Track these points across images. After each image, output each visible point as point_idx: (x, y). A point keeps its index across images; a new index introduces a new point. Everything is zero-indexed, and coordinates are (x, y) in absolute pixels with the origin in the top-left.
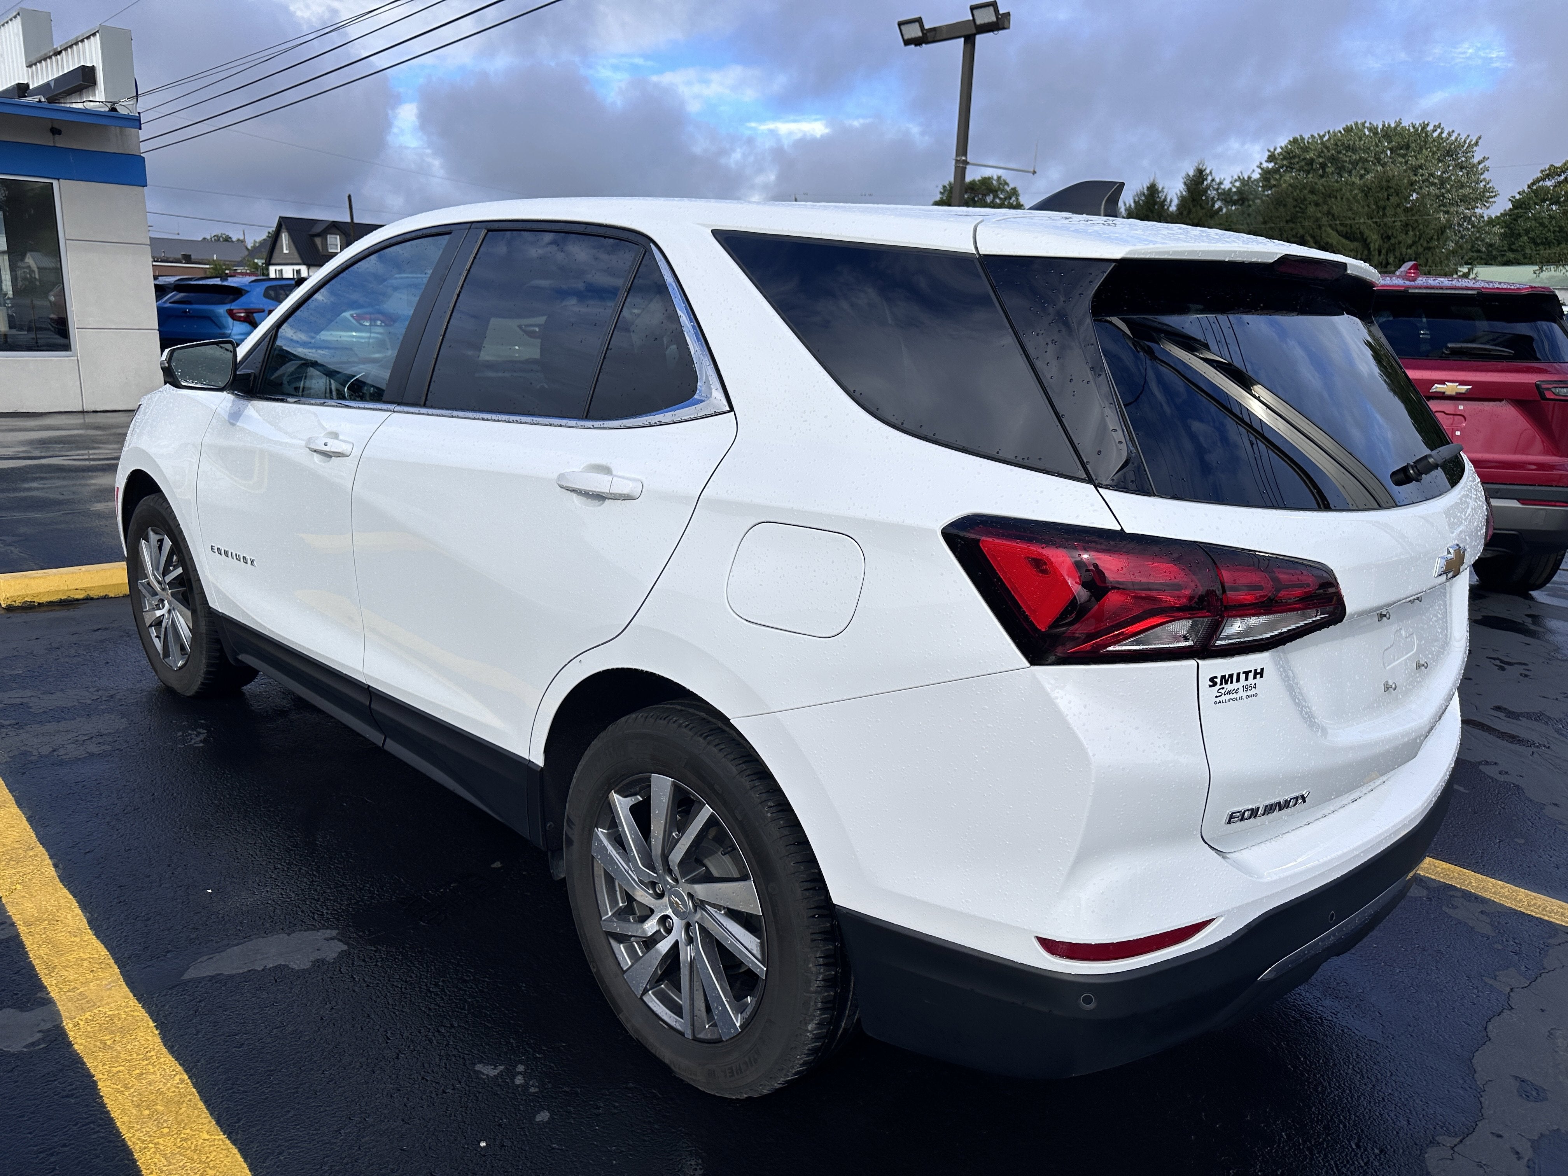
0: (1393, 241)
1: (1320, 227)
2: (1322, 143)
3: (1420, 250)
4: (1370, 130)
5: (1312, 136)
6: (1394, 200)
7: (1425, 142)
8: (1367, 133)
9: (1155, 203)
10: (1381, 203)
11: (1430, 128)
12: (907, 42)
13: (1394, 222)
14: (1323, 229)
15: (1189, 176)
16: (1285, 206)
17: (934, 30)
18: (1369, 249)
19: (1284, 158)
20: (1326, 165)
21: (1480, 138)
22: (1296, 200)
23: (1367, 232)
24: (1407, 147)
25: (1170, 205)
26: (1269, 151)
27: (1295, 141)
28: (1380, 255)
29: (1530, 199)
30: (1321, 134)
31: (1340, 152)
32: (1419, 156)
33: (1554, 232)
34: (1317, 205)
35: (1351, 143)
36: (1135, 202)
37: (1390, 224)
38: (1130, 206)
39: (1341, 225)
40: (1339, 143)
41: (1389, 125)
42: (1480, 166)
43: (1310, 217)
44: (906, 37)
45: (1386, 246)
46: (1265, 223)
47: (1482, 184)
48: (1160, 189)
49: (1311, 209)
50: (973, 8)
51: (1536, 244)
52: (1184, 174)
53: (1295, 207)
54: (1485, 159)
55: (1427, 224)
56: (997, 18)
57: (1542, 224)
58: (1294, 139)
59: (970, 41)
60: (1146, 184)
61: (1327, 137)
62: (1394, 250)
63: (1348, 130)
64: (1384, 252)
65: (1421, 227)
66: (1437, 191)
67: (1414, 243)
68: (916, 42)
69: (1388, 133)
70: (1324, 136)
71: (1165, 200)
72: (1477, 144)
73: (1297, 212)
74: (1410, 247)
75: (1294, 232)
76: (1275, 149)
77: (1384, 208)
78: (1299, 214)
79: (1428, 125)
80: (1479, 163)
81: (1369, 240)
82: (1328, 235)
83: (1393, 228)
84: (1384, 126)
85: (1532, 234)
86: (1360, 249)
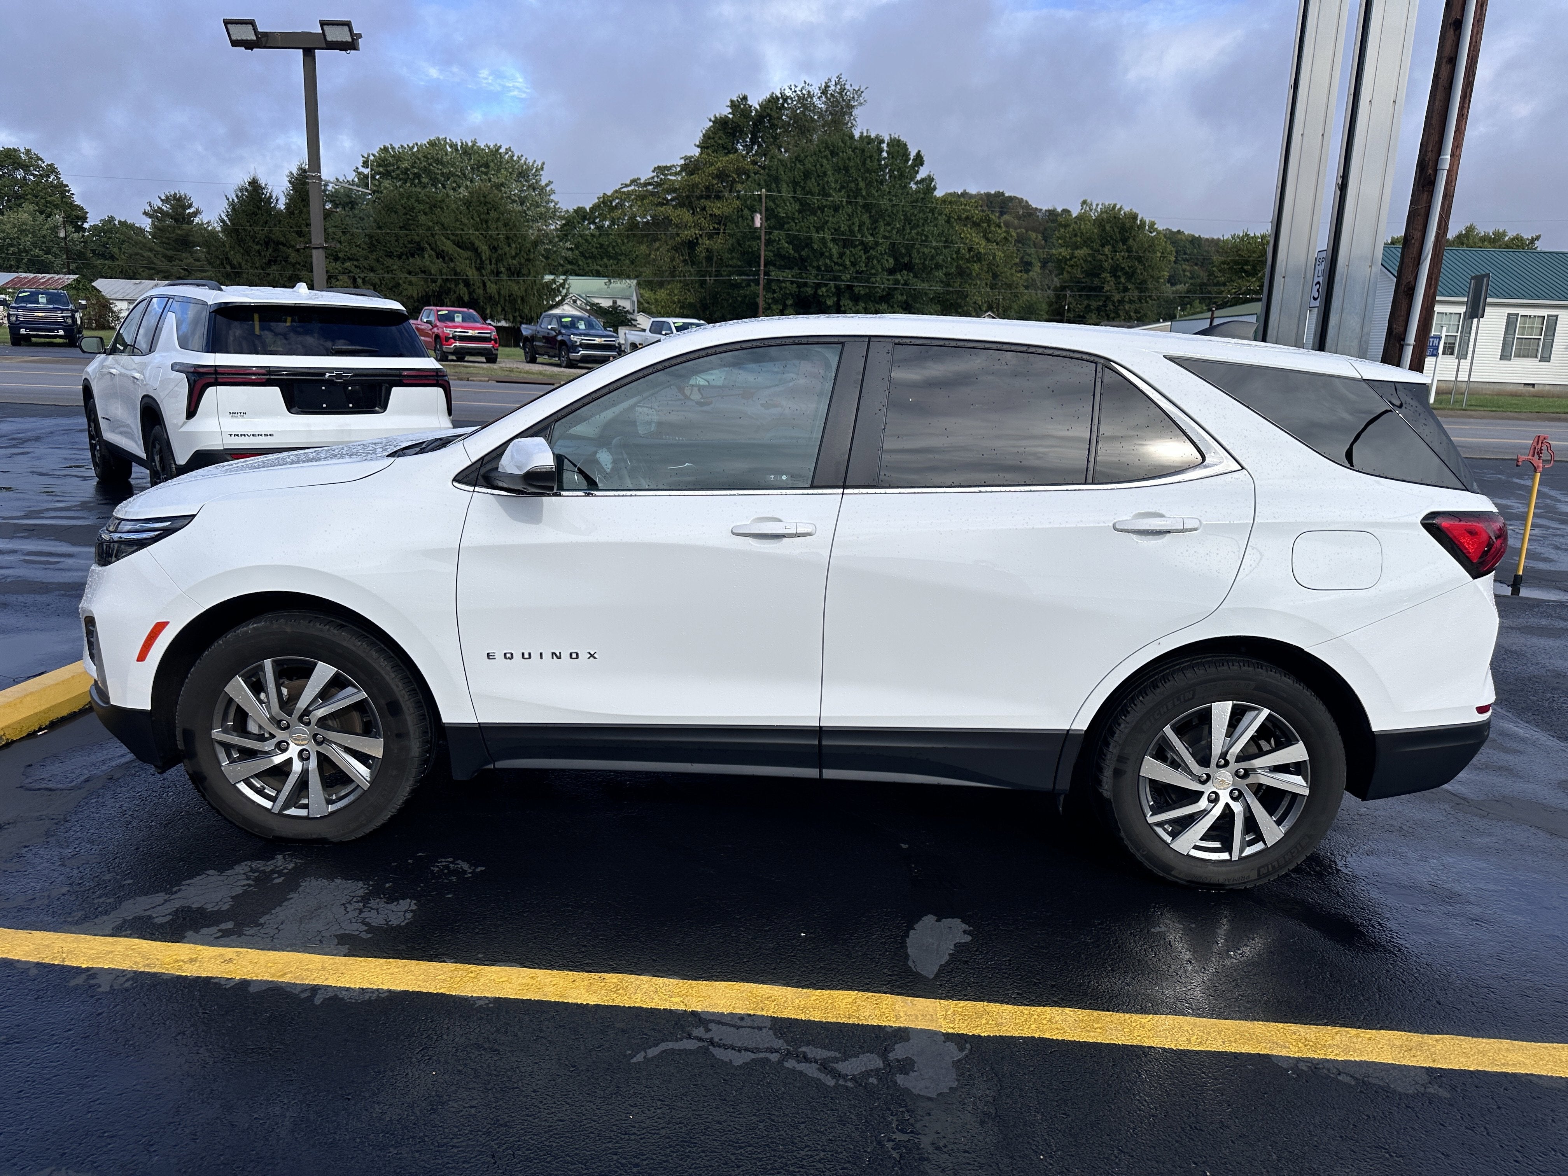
0: (500, 252)
1: (433, 235)
2: (413, 154)
3: (523, 261)
4: (451, 146)
5: (402, 146)
6: (493, 214)
7: (501, 162)
8: (449, 150)
9: (261, 200)
10: (483, 216)
11: (502, 150)
12: (235, 43)
13: (498, 234)
14: (437, 237)
15: (291, 173)
16: (396, 212)
17: (266, 34)
18: (481, 259)
19: (379, 165)
20: (420, 175)
21: (543, 163)
22: (405, 208)
23: (477, 243)
24: (487, 166)
25: (277, 202)
26: (363, 157)
27: (385, 149)
28: (491, 264)
29: (574, 218)
30: (411, 145)
31: (430, 164)
32: (499, 175)
33: (597, 248)
34: (425, 214)
35: (440, 157)
36: (237, 196)
37: (495, 237)
38: (233, 200)
39: (453, 234)
40: (429, 156)
41: (467, 144)
42: (548, 189)
43: (421, 225)
44: (234, 38)
45: (495, 255)
46: (380, 228)
47: (552, 205)
48: (263, 185)
49: (422, 218)
50: (323, 24)
51: (586, 258)
52: (287, 172)
53: (405, 214)
54: (550, 183)
55: (525, 237)
56: (353, 39)
57: (586, 240)
58: (385, 147)
59: (309, 54)
60: (247, 179)
61: (415, 150)
62: (502, 260)
63: (432, 144)
64: (493, 261)
65: (520, 240)
66: (520, 208)
67: (517, 254)
68: (249, 45)
69: (468, 151)
70: (413, 147)
71: (271, 197)
72: (542, 168)
73: (409, 219)
74: (514, 258)
75: (409, 238)
76: (369, 156)
77: (487, 222)
78: (410, 222)
79: (500, 147)
80: (547, 185)
81: (479, 251)
82: (443, 244)
83: (497, 240)
84: (462, 143)
85: (581, 249)
86: (473, 258)
